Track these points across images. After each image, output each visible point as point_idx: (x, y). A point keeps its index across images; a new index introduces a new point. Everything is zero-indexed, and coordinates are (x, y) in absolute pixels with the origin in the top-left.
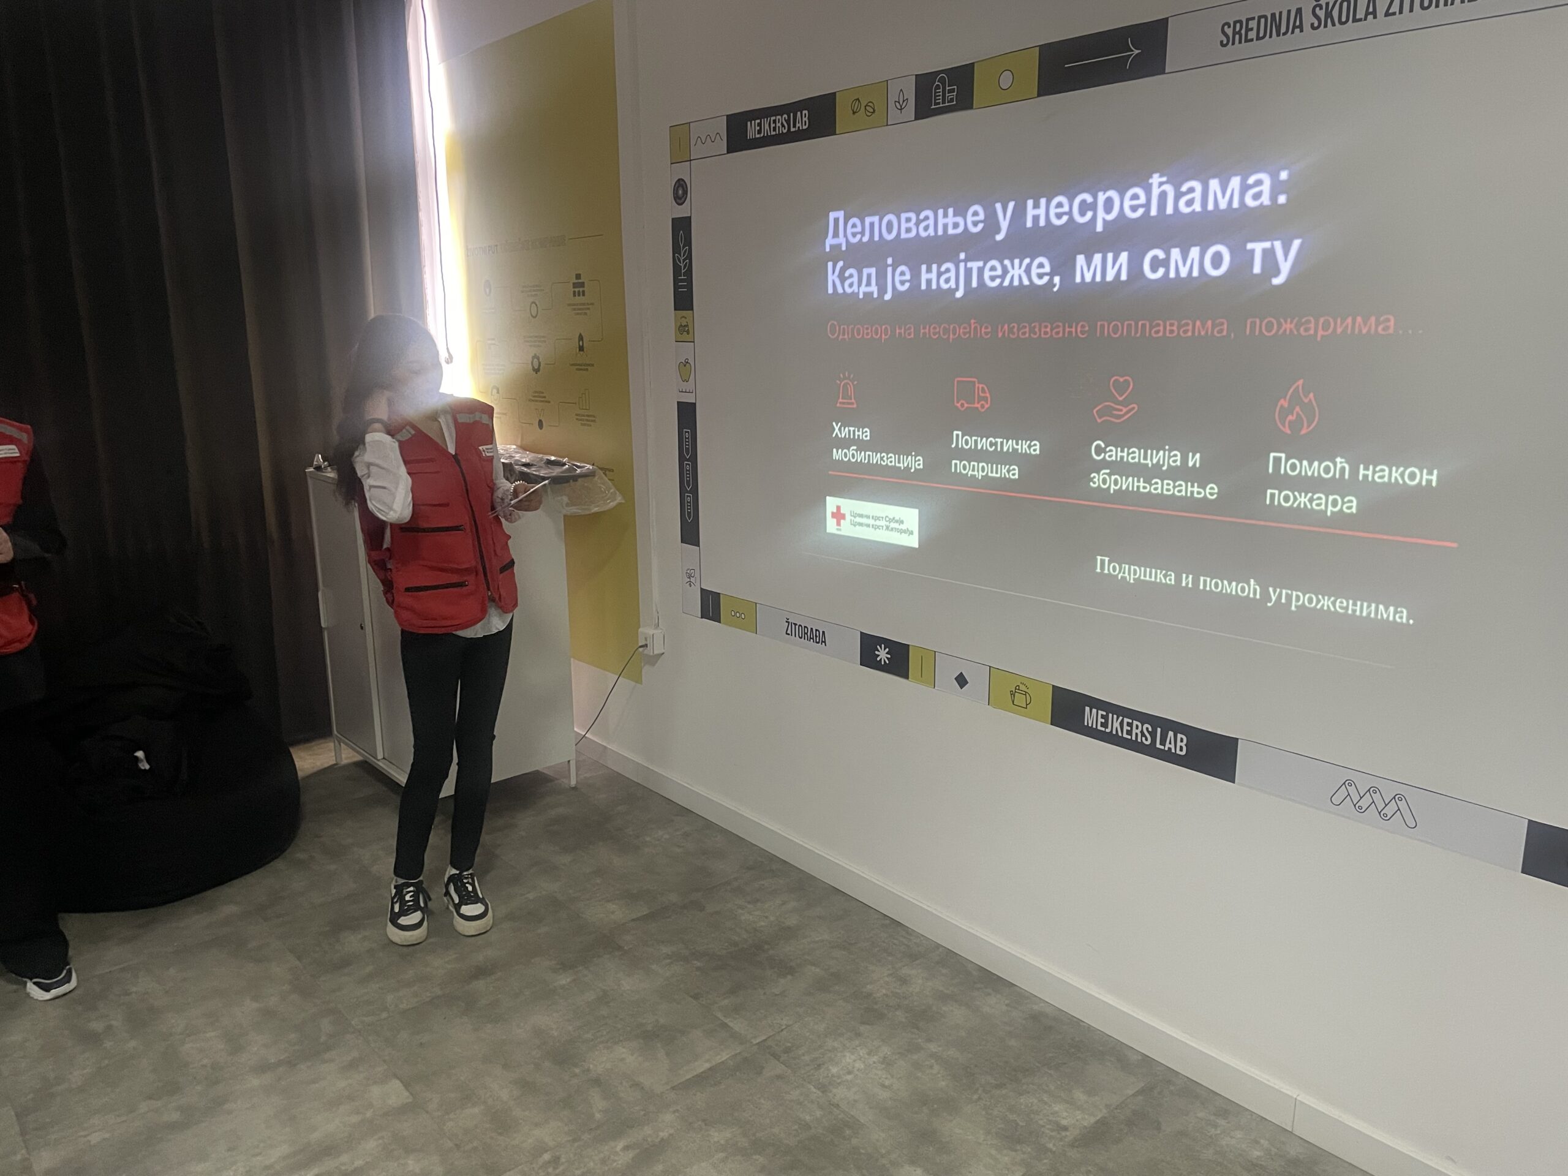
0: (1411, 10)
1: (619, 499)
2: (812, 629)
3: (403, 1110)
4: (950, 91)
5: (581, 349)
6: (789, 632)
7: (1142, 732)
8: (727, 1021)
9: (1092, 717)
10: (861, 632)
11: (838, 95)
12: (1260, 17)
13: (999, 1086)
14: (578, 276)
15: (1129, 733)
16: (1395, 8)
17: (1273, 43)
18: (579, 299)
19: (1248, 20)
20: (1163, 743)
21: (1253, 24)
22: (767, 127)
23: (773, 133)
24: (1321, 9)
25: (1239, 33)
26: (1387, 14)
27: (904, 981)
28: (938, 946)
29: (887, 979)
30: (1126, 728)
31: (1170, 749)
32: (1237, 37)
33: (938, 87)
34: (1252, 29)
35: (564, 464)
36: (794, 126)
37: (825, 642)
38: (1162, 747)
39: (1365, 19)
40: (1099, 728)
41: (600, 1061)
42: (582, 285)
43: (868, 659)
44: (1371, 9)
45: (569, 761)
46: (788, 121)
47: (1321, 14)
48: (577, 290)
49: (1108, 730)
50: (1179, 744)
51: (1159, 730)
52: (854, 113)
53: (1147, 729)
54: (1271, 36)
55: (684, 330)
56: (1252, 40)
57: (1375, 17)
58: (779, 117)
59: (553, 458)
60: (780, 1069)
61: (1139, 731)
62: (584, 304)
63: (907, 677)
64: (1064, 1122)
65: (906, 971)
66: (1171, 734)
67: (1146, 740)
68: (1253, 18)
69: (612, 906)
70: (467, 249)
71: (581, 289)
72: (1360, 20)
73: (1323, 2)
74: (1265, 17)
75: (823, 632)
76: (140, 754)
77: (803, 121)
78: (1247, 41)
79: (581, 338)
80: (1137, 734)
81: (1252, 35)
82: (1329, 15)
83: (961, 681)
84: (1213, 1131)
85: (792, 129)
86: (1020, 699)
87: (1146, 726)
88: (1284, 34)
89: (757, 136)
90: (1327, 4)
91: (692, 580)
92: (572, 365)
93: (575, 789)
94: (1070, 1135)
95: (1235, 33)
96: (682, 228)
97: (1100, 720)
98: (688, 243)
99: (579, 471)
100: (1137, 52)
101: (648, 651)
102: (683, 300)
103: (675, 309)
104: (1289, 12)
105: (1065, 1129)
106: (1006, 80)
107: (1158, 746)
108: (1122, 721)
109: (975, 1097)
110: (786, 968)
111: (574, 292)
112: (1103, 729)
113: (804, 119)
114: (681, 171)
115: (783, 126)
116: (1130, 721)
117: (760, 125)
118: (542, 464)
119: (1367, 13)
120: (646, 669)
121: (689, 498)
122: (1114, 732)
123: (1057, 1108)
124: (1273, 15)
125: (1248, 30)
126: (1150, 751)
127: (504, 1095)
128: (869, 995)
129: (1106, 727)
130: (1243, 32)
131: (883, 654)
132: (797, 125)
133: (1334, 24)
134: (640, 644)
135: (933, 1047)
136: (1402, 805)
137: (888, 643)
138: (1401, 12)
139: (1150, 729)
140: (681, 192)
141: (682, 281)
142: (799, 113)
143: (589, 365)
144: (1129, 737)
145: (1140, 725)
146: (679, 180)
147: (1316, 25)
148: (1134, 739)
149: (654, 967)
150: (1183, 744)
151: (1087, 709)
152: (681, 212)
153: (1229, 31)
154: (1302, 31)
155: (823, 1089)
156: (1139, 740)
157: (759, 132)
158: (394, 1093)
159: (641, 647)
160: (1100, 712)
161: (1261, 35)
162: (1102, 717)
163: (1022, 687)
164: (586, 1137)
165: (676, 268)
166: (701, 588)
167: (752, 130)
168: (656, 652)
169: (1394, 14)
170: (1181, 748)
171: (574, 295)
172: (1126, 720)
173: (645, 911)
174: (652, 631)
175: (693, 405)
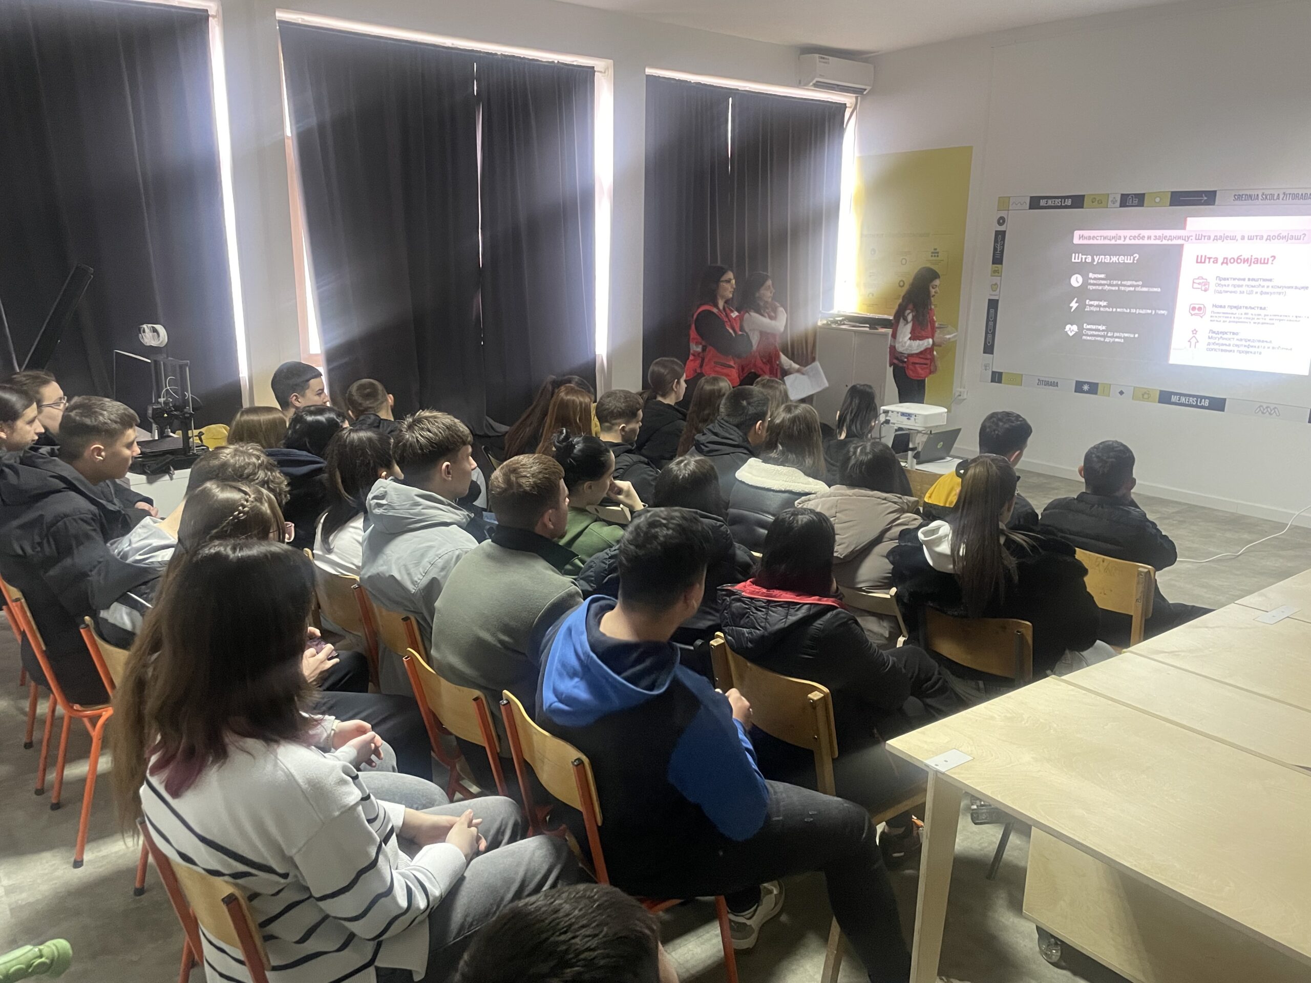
0: (1289, 200)
2: (1051, 382)
4: (1134, 200)
6: (1039, 384)
7: (1193, 401)
9: (1174, 398)
10: (1077, 381)
11: (1085, 196)
12: (1246, 195)
14: (935, 249)
15: (1188, 402)
16: (1285, 198)
18: (934, 258)
20: (1200, 403)
22: (1051, 202)
23: (1054, 205)
24: (1264, 195)
25: (1239, 198)
26: (1283, 200)
30: (1187, 400)
31: (1203, 405)
33: (1130, 198)
34: (1243, 197)
37: (1059, 386)
38: (1200, 405)
42: (938, 253)
43: (1079, 389)
44: (1278, 198)
46: (1062, 202)
49: (1180, 402)
51: (1199, 399)
52: (1092, 202)
54: (1248, 200)
55: (995, 272)
57: (1279, 200)
58: (1057, 200)
62: (938, 260)
63: (1096, 394)
66: (1203, 400)
67: (1194, 403)
68: (1243, 194)
71: (936, 255)
72: (1275, 200)
74: (1248, 195)
75: (1057, 383)
77: (1069, 202)
78: (1241, 200)
80: (1191, 402)
81: (1243, 199)
82: (1266, 198)
83: (1121, 393)
85: (1064, 205)
86: (1146, 396)
87: (1194, 399)
88: (1252, 200)
89: (1045, 205)
90: (1266, 194)
91: (987, 368)
96: (1000, 235)
97: (1177, 399)
98: (1004, 240)
100: (1206, 198)
102: (998, 259)
103: (993, 264)
104: (1255, 195)
106: (1158, 200)
108: (1185, 398)
111: (933, 256)
112: (1178, 402)
114: (1004, 214)
115: (1058, 203)
117: (1047, 201)
120: (954, 406)
121: (990, 336)
122: (1182, 402)
124: (1250, 195)
126: (1197, 406)
130: (1241, 198)
131: (1086, 388)
132: (1066, 203)
133: (1267, 200)
134: (956, 395)
136: (1277, 410)
137: (1088, 383)
139: (1196, 400)
140: (1002, 220)
141: (998, 254)
142: (1067, 199)
145: (1192, 399)
146: (1003, 218)
147: (1262, 199)
151: (1173, 396)
153: (1236, 197)
154: (1258, 200)
157: (1047, 204)
159: (958, 396)
160: (1178, 397)
163: (1147, 392)
165: (995, 249)
166: (992, 371)
167: (1043, 203)
168: (963, 398)
169: (1285, 200)
170: (1207, 404)
172: (1188, 398)
174: (962, 390)
175: (997, 301)
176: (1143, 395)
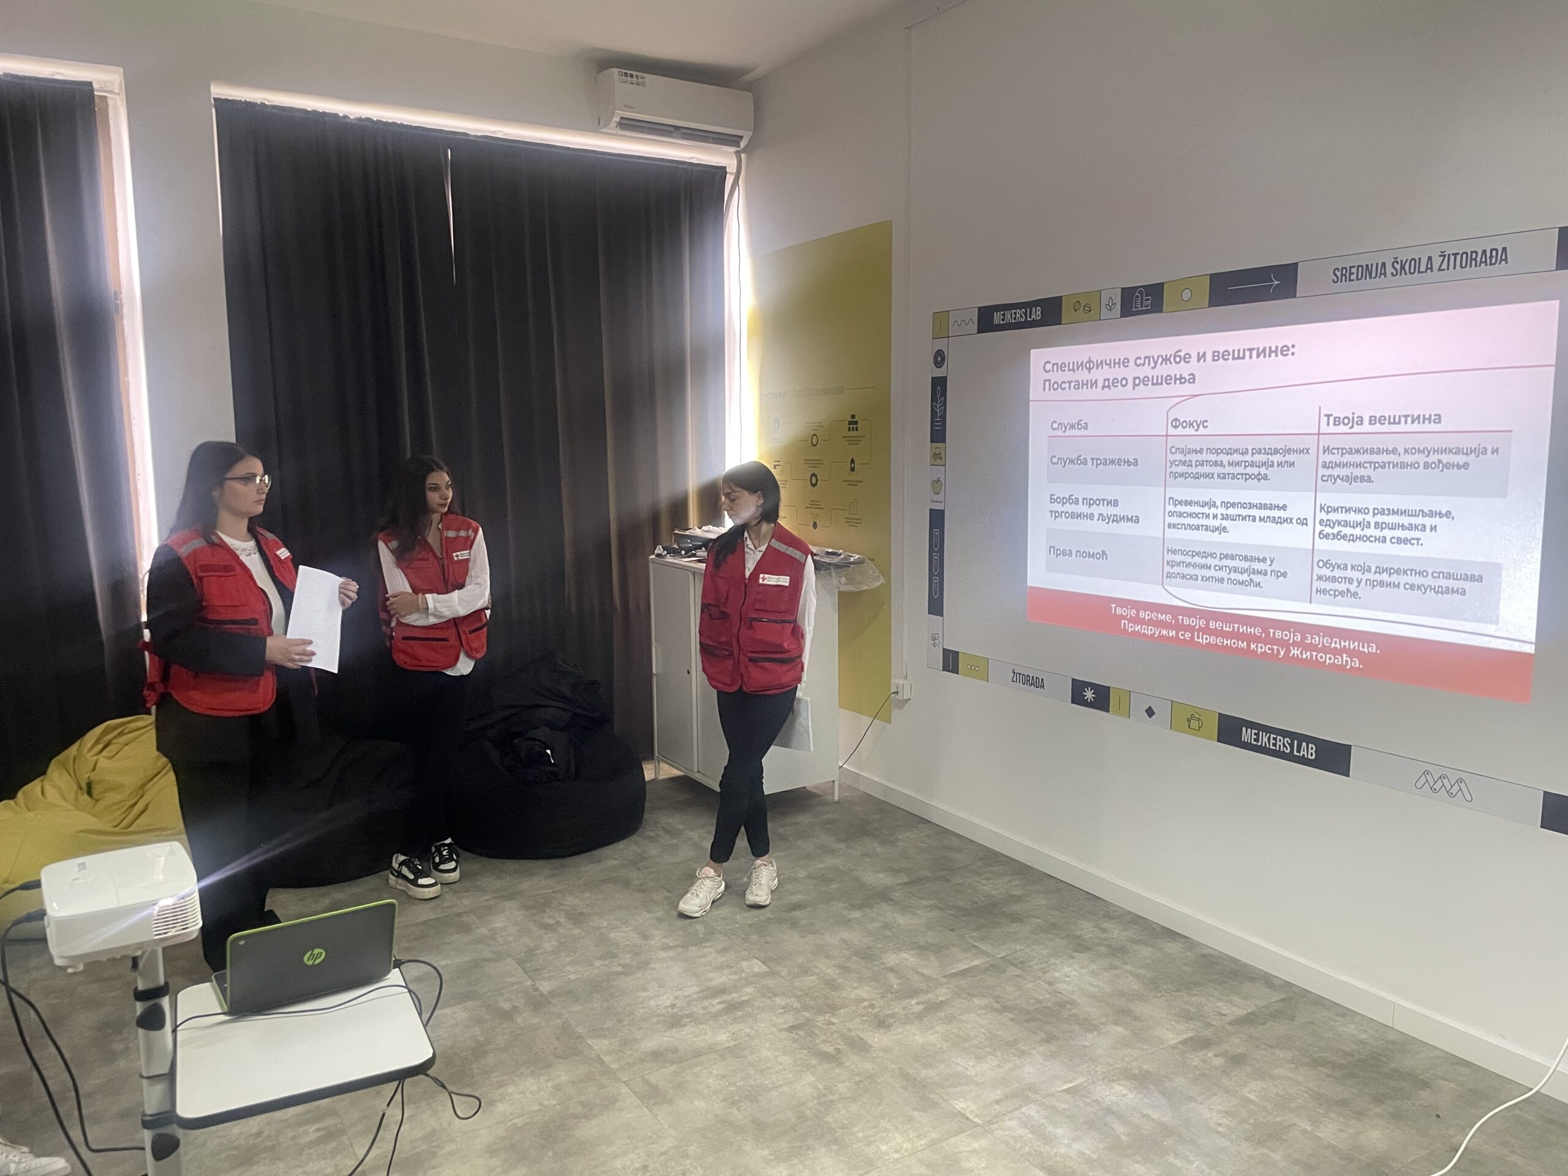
0: (1455, 268)
1: (882, 581)
2: (1033, 677)
3: (764, 975)
4: (1146, 300)
5: (853, 469)
6: (1015, 680)
7: (1284, 744)
8: (976, 944)
9: (1247, 735)
10: (1073, 680)
11: (1063, 298)
12: (1358, 266)
13: (1177, 991)
14: (853, 417)
15: (1274, 745)
16: (1444, 266)
17: (1367, 282)
18: (852, 433)
19: (1351, 267)
20: (1299, 751)
21: (1354, 270)
22: (1009, 317)
23: (1014, 321)
24: (1398, 263)
25: (1345, 275)
26: (1440, 270)
27: (1104, 931)
28: (1129, 912)
29: (1092, 929)
30: (1272, 741)
31: (1304, 755)
32: (1344, 277)
33: (1138, 297)
34: (1353, 273)
35: (841, 554)
36: (1030, 317)
37: (1043, 686)
38: (1298, 754)
39: (1426, 272)
40: (1253, 742)
41: (892, 959)
42: (856, 423)
43: (1077, 698)
44: (1429, 266)
45: (834, 781)
46: (1025, 314)
47: (1398, 267)
48: (851, 426)
49: (1259, 744)
50: (1310, 751)
51: (1296, 742)
52: (1076, 310)
53: (1287, 741)
54: (1366, 279)
55: (936, 456)
56: (1353, 280)
57: (1432, 271)
58: (1018, 310)
59: (831, 550)
60: (1018, 972)
61: (1282, 743)
62: (857, 437)
63: (1108, 711)
64: (1224, 1012)
65: (1105, 925)
66: (1304, 744)
67: (1287, 749)
68: (1354, 267)
69: (881, 876)
70: (761, 394)
71: (855, 426)
72: (1422, 272)
73: (1399, 260)
74: (1362, 266)
75: (1042, 679)
76: (549, 751)
77: (1037, 314)
78: (1350, 280)
79: (852, 461)
80: (1280, 746)
81: (1353, 277)
83: (1150, 712)
84: (1332, 1023)
85: (1029, 319)
86: (1194, 724)
87: (1286, 739)
88: (1375, 278)
89: (1001, 322)
90: (1402, 261)
91: (937, 642)
92: (845, 481)
93: (838, 802)
94: (1228, 1019)
95: (1342, 275)
96: (939, 386)
97: (1254, 737)
98: (944, 393)
99: (852, 559)
100: (1277, 282)
101: (899, 697)
102: (938, 434)
103: (931, 442)
104: (1377, 264)
105: (1225, 1015)
106: (1186, 295)
107: (1295, 753)
108: (1270, 736)
109: (1160, 995)
110: (1017, 919)
111: (849, 428)
112: (1255, 743)
113: (1038, 313)
114: (941, 344)
115: (1021, 316)
116: (1275, 736)
117: (1003, 315)
118: (823, 554)
119: (1427, 268)
120: (895, 712)
121: (936, 580)
122: (1264, 745)
123: (1219, 1004)
124: (1367, 266)
125: (1351, 274)
126: (1290, 757)
127: (830, 971)
128: (1079, 937)
129: (1258, 742)
130: (1348, 275)
131: (1089, 695)
132: (1033, 317)
133: (1406, 274)
134: (892, 691)
135: (1128, 967)
136: (1463, 785)
137: (1093, 686)
138: (1448, 269)
139: (1289, 742)
140: (939, 359)
141: (938, 421)
142: (1034, 309)
143: (858, 482)
144: (1274, 748)
145: (1282, 739)
146: (939, 351)
147: (1395, 273)
148: (1278, 749)
149: (919, 912)
150: (1313, 751)
151: (1244, 729)
152: (940, 373)
153: (1339, 274)
154: (1385, 277)
155: (1050, 984)
156: (1282, 750)
157: (1003, 320)
158: (758, 967)
159: (893, 693)
160: (1254, 731)
161: (1360, 277)
162: (1255, 734)
163: (1196, 715)
164: (889, 996)
165: (933, 413)
166: (944, 649)
167: (997, 318)
168: (905, 698)
169: (1444, 270)
170: (1312, 755)
171: (849, 430)
172: (1273, 736)
173: (906, 880)
174: (901, 682)
175: (943, 512)
176: (1189, 721)
